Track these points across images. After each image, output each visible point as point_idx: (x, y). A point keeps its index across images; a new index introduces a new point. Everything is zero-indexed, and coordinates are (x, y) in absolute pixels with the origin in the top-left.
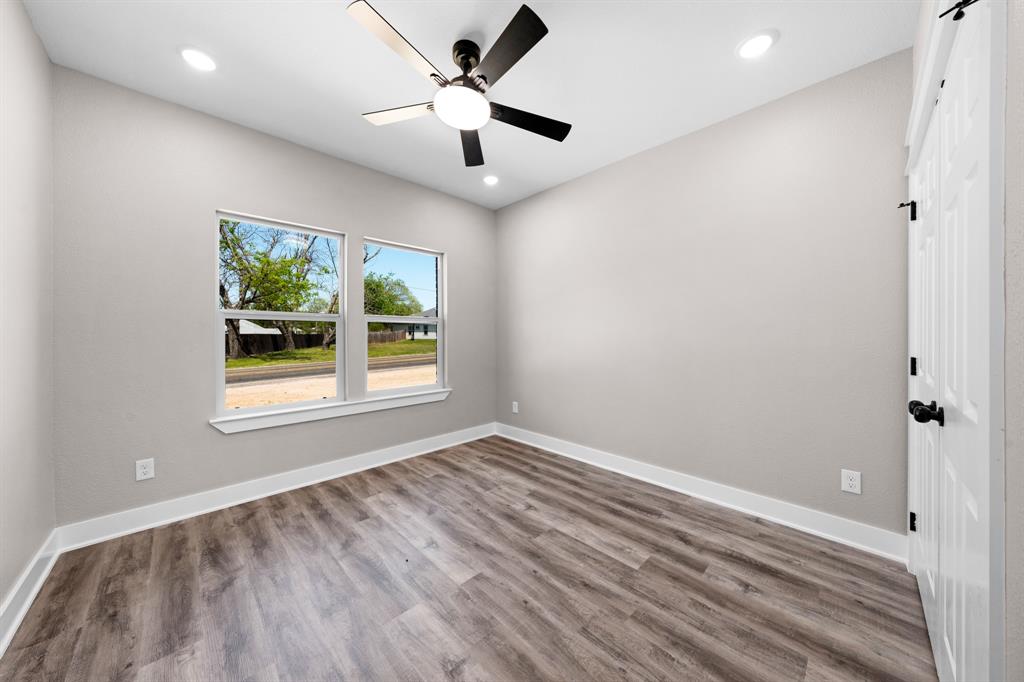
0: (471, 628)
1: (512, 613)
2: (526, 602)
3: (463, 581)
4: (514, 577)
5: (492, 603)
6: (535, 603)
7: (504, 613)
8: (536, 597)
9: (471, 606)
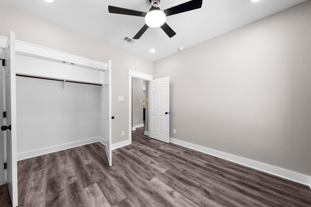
0: (150, 168)
1: (140, 171)
2: (136, 173)
3: (154, 178)
4: (138, 180)
5: (145, 173)
6: (134, 173)
7: (142, 171)
8: (133, 174)
9: (150, 172)
